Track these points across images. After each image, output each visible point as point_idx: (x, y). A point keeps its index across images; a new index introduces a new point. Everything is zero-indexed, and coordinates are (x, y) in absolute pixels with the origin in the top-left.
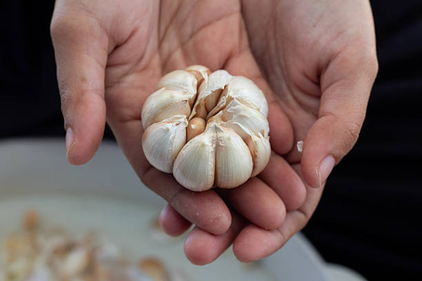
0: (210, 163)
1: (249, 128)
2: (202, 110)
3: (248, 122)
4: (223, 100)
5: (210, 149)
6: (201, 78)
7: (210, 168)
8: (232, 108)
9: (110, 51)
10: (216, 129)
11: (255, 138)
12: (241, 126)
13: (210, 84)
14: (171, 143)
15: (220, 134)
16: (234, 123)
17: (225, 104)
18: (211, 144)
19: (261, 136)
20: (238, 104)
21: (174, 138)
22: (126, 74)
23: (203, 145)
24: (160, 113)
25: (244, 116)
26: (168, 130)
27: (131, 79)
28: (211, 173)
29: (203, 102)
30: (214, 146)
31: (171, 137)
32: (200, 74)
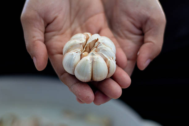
0: (89, 68)
1: (107, 55)
2: (88, 49)
3: (106, 53)
4: (97, 43)
5: (90, 62)
6: (88, 37)
7: (89, 70)
8: (100, 46)
9: (46, 26)
10: (93, 54)
11: (109, 60)
12: (103, 54)
13: (91, 38)
14: (74, 60)
15: (94, 56)
16: (101, 53)
17: (97, 45)
18: (90, 60)
19: (112, 59)
20: (102, 45)
21: (75, 58)
22: (54, 35)
23: (87, 60)
24: (70, 48)
25: (105, 50)
26: (73, 54)
27: (56, 37)
28: (90, 72)
29: (88, 46)
30: (92, 61)
31: (74, 57)
32: (88, 35)
